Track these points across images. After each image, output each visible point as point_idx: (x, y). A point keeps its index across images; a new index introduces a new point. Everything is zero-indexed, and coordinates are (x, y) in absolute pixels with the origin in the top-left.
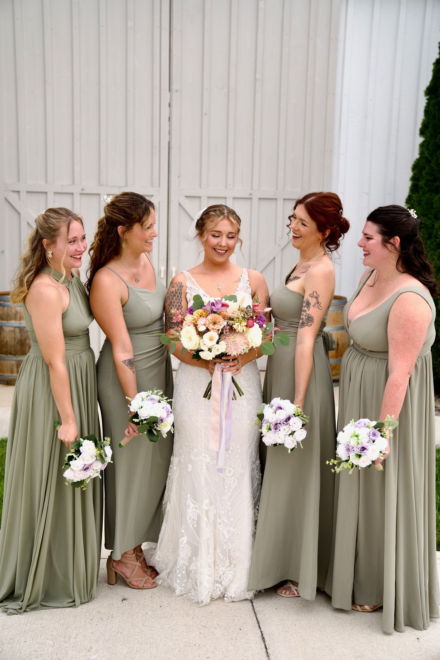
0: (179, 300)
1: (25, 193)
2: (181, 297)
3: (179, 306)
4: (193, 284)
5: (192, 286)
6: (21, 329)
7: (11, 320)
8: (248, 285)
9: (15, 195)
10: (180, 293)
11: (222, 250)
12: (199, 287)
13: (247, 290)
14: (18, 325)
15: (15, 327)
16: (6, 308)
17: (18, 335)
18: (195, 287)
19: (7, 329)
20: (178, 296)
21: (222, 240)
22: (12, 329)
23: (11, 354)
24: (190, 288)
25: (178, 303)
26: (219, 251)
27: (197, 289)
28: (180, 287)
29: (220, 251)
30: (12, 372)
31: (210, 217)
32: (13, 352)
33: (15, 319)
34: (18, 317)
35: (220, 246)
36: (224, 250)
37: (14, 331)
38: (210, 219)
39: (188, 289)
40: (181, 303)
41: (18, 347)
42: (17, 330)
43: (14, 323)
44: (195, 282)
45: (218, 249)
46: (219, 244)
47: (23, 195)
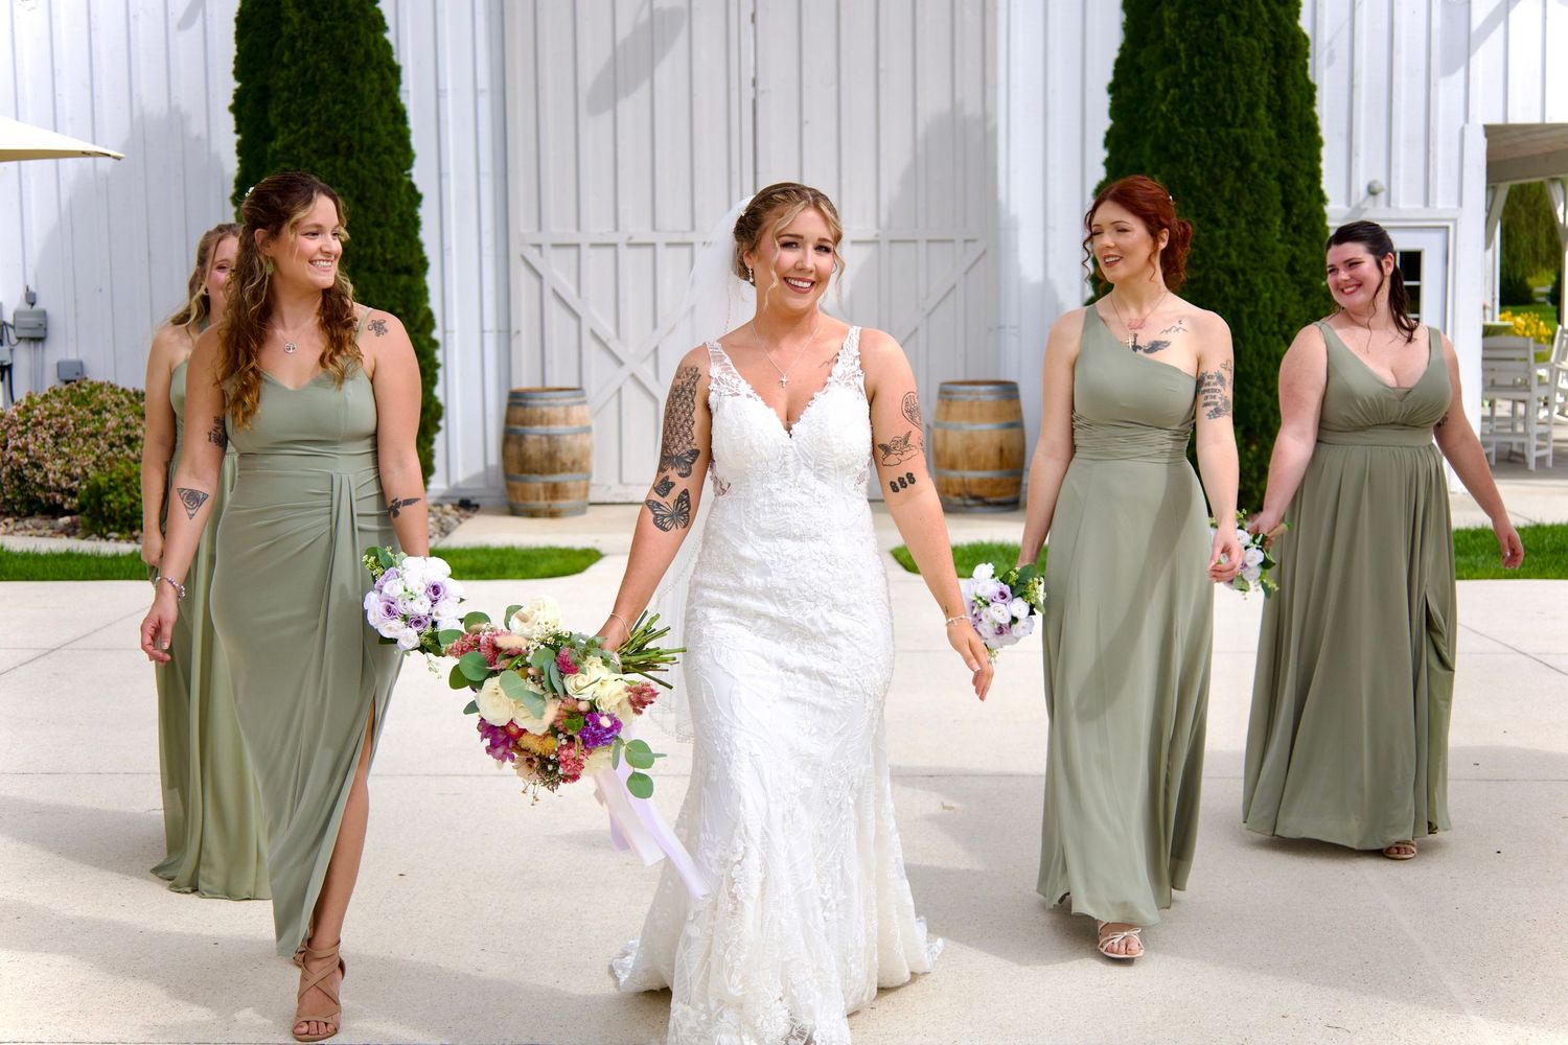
0: (688, 406)
1: (549, 247)
2: (692, 401)
3: (687, 420)
4: (726, 369)
5: (724, 376)
6: (550, 437)
7: (535, 424)
8: (854, 368)
9: (536, 251)
10: (691, 391)
11: (803, 280)
12: (739, 376)
13: (851, 382)
14: (545, 432)
15: (542, 435)
16: (528, 410)
17: (546, 446)
18: (729, 378)
19: (530, 438)
20: (686, 398)
21: (805, 254)
22: (536, 437)
23: (536, 472)
24: (719, 381)
25: (684, 412)
26: (796, 283)
27: (735, 381)
28: (694, 377)
29: (800, 284)
30: (538, 499)
31: (774, 206)
32: (539, 471)
33: (541, 423)
34: (545, 421)
35: (801, 270)
36: (807, 281)
37: (540, 441)
38: (775, 210)
39: (713, 381)
40: (691, 414)
41: (546, 464)
42: (544, 439)
43: (538, 428)
44: (732, 366)
45: (795, 279)
46: (799, 266)
47: (547, 249)
